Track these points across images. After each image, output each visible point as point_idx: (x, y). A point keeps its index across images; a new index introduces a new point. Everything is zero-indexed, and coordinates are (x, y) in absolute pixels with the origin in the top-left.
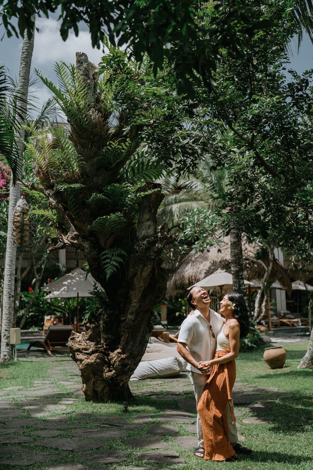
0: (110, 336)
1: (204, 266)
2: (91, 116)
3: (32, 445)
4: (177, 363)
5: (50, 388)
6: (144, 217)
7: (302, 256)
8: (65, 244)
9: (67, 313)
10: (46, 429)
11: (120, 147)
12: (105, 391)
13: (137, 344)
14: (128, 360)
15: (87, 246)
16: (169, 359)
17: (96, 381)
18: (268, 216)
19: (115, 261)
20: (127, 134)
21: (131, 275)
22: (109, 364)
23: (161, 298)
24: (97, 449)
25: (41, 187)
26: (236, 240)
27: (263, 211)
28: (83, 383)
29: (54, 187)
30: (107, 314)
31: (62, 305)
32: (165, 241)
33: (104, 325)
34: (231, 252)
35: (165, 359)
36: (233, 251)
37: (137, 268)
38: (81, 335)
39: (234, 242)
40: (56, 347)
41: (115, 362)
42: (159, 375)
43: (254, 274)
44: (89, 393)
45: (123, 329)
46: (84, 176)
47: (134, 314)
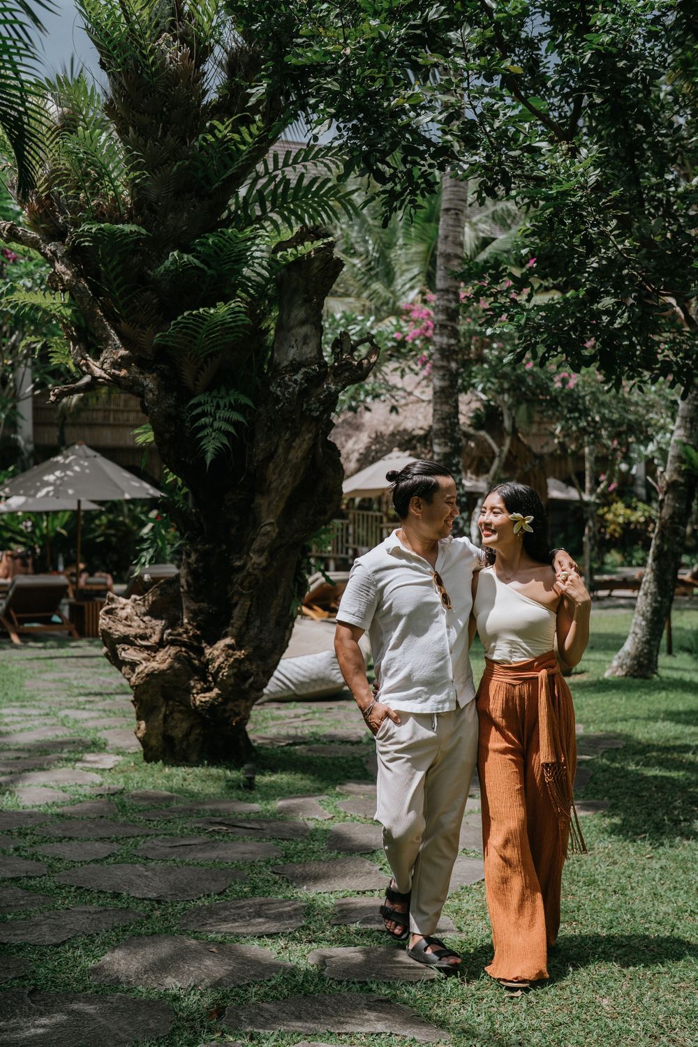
0: (205, 605)
1: (355, 443)
2: (163, 52)
3: (50, 884)
4: (338, 667)
5: (44, 728)
6: (293, 316)
7: (577, 424)
8: (94, 378)
9: (40, 547)
10: (70, 838)
11: (236, 137)
12: (192, 738)
13: (272, 624)
14: (251, 664)
15: (151, 386)
16: (319, 656)
17: (171, 713)
18: (621, 316)
19: (227, 420)
20: (259, 102)
21: (261, 458)
22: (202, 672)
23: (329, 513)
24: (219, 894)
25: (33, 234)
26: (446, 383)
27: (608, 302)
28: (139, 718)
29: (66, 237)
30: (196, 551)
31: (26, 527)
32: (347, 374)
33: (189, 579)
34: (435, 410)
35: (311, 658)
36: (438, 407)
37: (275, 439)
38: (129, 601)
39: (441, 387)
40: (26, 625)
41: (220, 668)
42: (295, 694)
43: (469, 462)
44: (153, 742)
45: (237, 587)
46: (143, 208)
47: (266, 553)
